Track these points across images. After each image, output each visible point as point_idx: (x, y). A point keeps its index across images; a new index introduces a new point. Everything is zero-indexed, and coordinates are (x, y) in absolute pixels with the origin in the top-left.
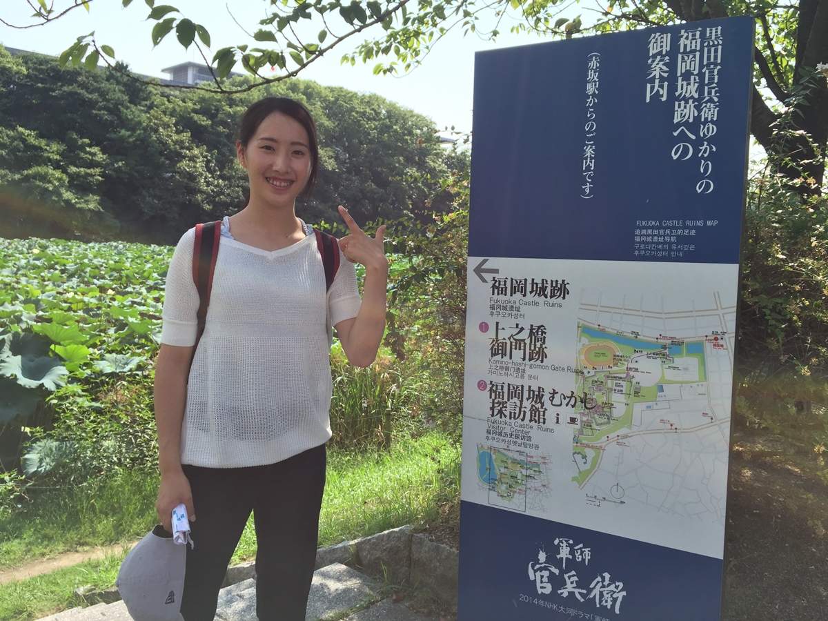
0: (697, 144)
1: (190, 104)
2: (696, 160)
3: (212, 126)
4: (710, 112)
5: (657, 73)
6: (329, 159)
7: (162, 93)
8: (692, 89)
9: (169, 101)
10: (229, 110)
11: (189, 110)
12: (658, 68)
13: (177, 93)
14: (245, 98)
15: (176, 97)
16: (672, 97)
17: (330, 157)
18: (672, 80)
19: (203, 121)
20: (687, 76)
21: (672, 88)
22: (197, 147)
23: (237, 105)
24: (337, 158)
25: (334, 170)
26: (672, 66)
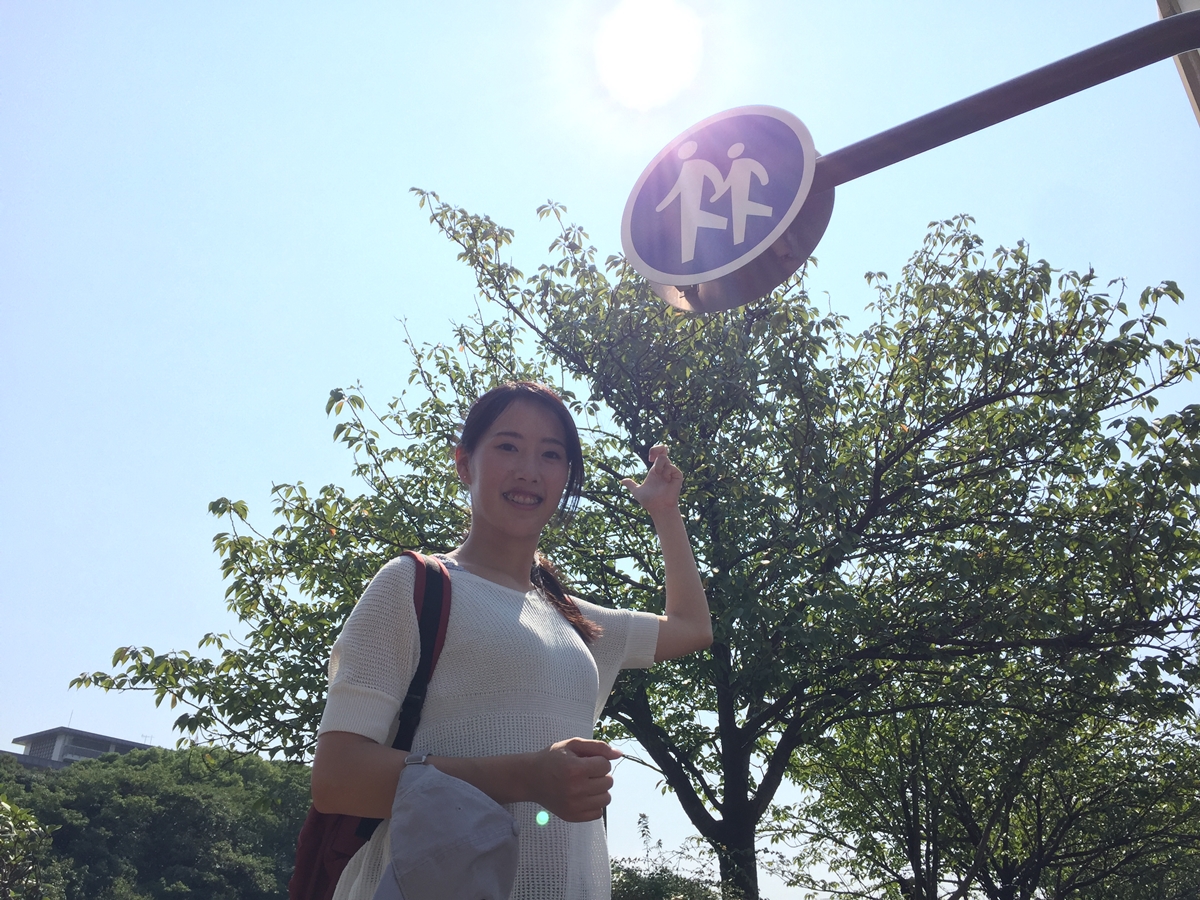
1: (62, 794)
3: (88, 827)
6: (265, 874)
7: (18, 777)
9: (28, 789)
10: (121, 800)
11: (58, 803)
13: (42, 777)
14: (149, 782)
15: (39, 782)
17: (267, 871)
19: (77, 819)
22: (59, 861)
23: (134, 794)
24: (277, 873)
25: (271, 891)
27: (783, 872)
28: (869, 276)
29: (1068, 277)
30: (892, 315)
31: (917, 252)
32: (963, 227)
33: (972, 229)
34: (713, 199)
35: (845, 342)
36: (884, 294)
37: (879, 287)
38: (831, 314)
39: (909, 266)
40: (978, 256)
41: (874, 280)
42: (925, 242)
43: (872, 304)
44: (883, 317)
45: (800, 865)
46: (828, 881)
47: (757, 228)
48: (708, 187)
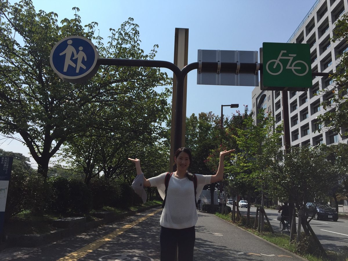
0: (6, 169)
2: (6, 170)
4: (7, 166)
5: (2, 161)
8: (6, 163)
12: (3, 161)
16: (4, 164)
18: (4, 162)
20: (5, 162)
21: (4, 163)
26: (4, 161)
27: (53, 164)
28: (111, 29)
29: (156, 46)
30: (114, 41)
31: (126, 21)
32: (136, 27)
33: (138, 29)
34: (74, 58)
35: (101, 45)
36: (114, 36)
37: (113, 33)
38: (99, 36)
39: (123, 24)
40: (137, 36)
41: (112, 30)
42: (129, 19)
43: (110, 37)
44: (112, 40)
45: (59, 162)
46: (65, 166)
47: (82, 71)
48: (73, 55)
